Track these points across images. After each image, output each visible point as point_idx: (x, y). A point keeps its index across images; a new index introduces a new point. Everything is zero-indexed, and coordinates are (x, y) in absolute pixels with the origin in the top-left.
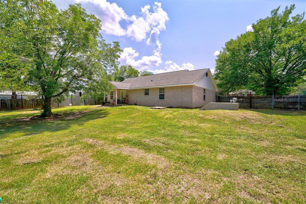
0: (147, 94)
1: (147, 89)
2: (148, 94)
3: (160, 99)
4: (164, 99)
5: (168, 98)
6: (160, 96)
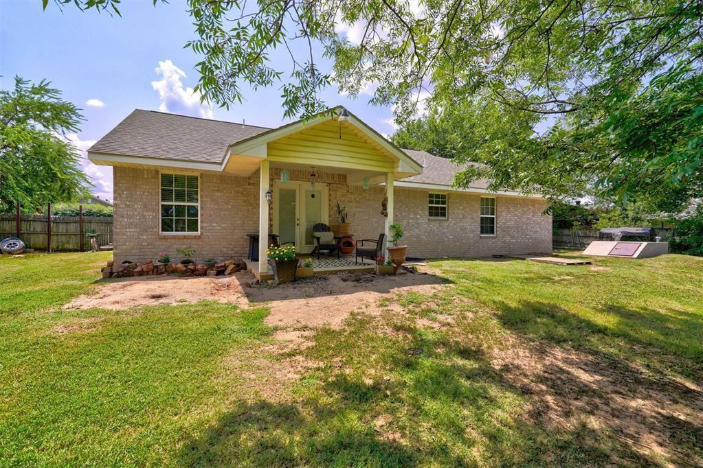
0: (437, 215)
1: (438, 196)
2: (444, 215)
3: (482, 232)
4: (493, 233)
5: (506, 229)
6: (482, 223)
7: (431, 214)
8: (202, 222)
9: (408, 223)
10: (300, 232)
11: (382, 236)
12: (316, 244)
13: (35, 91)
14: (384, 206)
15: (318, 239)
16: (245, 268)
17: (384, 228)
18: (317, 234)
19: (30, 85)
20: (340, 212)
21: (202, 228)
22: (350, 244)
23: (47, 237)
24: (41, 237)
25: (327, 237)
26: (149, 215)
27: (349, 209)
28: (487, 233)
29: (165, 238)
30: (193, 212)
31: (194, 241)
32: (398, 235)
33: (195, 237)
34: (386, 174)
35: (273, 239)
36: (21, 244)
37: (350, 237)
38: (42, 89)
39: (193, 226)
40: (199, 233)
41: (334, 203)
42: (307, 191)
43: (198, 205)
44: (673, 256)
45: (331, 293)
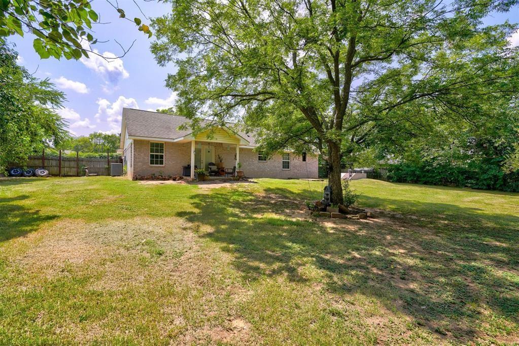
0: (262, 160)
2: (265, 160)
3: (283, 168)
4: (289, 168)
5: (295, 167)
6: (283, 164)
7: (259, 159)
8: (165, 161)
9: (249, 163)
10: (203, 166)
11: (235, 167)
12: (210, 170)
13: (42, 84)
14: (236, 156)
15: (211, 168)
16: (183, 178)
17: (235, 165)
18: (210, 167)
19: (39, 81)
20: (219, 158)
21: (165, 163)
22: (223, 171)
23: (58, 168)
24: (56, 168)
25: (214, 168)
26: (146, 158)
27: (223, 157)
28: (286, 168)
29: (152, 167)
30: (162, 157)
31: (162, 169)
32: (240, 167)
33: (163, 167)
34: (236, 144)
35: (196, 167)
36: (46, 172)
37: (223, 168)
38: (45, 83)
39: (162, 163)
40: (164, 165)
41: (217, 154)
42: (206, 149)
43: (164, 154)
44: (368, 179)
45: (216, 183)
